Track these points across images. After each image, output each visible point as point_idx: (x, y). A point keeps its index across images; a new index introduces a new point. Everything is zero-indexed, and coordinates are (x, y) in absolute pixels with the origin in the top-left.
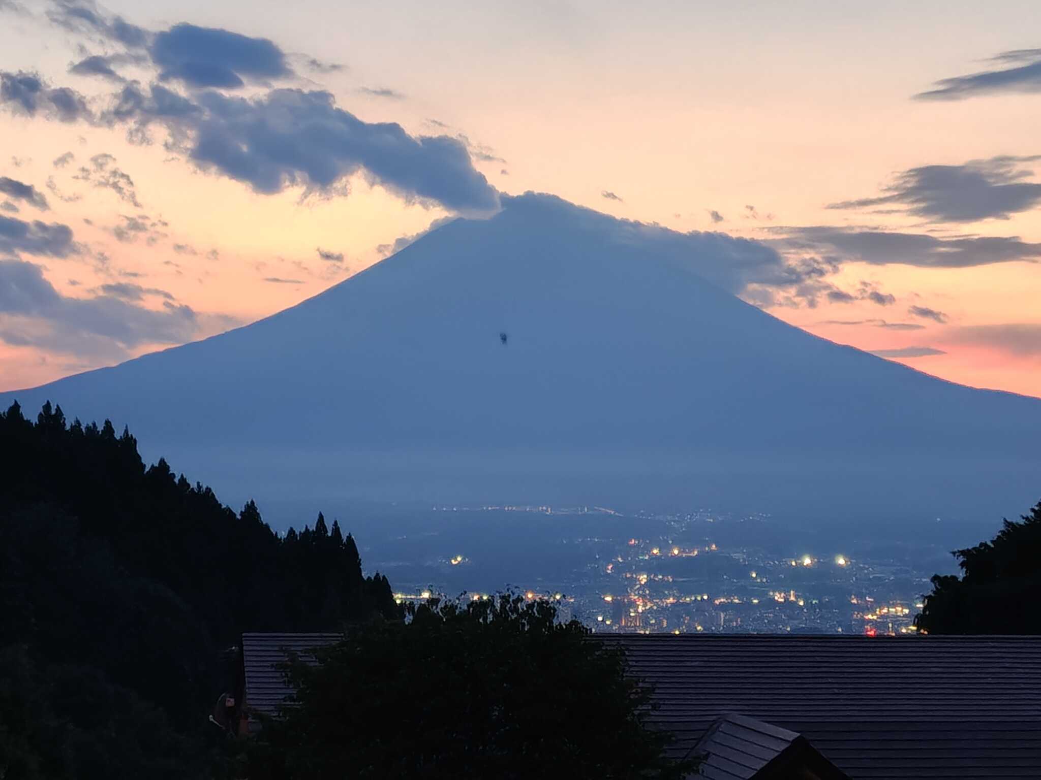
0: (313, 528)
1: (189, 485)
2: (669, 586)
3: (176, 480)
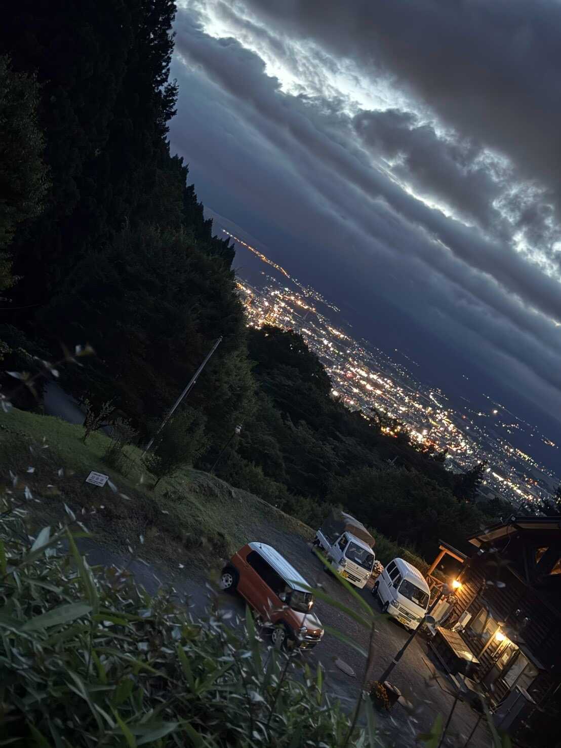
0: (224, 240)
1: (196, 200)
2: (289, 313)
3: (193, 195)
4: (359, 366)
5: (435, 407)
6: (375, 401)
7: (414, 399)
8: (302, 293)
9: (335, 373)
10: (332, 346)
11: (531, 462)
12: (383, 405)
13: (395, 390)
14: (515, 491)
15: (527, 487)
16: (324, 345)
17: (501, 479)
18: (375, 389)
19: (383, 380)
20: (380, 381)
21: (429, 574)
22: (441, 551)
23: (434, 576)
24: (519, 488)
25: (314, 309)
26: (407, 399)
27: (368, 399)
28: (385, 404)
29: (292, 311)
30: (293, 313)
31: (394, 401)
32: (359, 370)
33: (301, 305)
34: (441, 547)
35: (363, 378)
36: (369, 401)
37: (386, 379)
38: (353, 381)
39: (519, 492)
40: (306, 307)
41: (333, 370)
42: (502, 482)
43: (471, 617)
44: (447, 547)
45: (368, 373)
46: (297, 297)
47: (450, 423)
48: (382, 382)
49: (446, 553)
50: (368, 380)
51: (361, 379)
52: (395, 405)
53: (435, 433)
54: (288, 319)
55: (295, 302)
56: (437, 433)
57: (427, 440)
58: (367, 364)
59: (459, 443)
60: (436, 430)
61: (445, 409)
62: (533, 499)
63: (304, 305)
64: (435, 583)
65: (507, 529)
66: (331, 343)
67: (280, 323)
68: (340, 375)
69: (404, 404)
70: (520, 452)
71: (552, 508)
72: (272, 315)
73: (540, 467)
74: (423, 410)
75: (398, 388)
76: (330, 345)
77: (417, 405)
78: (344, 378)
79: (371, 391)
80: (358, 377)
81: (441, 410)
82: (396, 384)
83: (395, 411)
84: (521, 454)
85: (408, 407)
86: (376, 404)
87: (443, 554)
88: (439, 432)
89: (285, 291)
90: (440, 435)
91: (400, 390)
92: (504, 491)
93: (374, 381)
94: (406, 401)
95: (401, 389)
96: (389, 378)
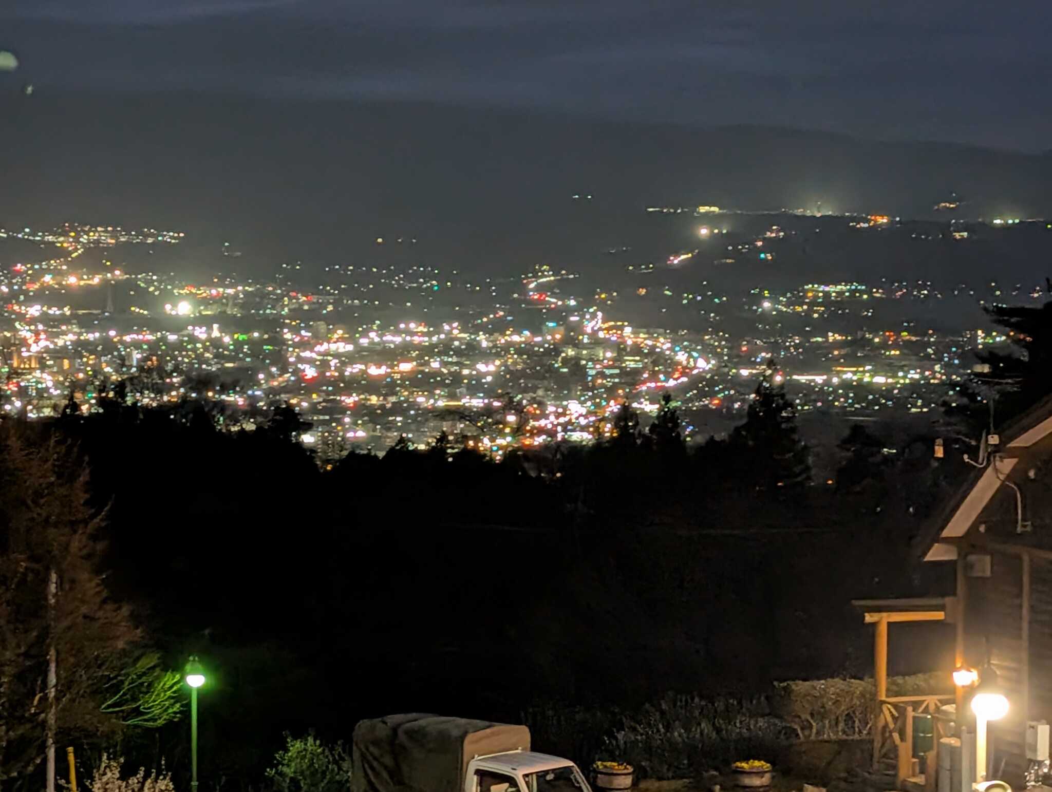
4: (319, 338)
5: (560, 315)
6: (412, 393)
7: (499, 327)
8: (61, 253)
9: (271, 391)
10: (221, 330)
11: (862, 292)
12: (438, 392)
13: (442, 336)
14: (870, 383)
15: (889, 357)
16: (203, 343)
17: (819, 379)
18: (392, 367)
19: (398, 332)
20: (393, 339)
21: (884, 698)
22: (874, 625)
23: (897, 694)
24: (874, 373)
25: (117, 272)
26: (483, 340)
27: (393, 399)
28: (442, 385)
29: (67, 311)
30: (74, 316)
31: (456, 364)
32: (323, 347)
33: (82, 283)
34: (869, 618)
35: (346, 359)
36: (400, 403)
37: (402, 326)
38: (329, 382)
39: (880, 380)
40: (96, 280)
41: (264, 386)
42: (827, 383)
43: (1047, 727)
44: (879, 610)
45: (350, 340)
46: (57, 273)
47: (621, 328)
48: (398, 340)
49: (889, 624)
50: (361, 355)
51: (343, 364)
52: (466, 372)
53: (602, 375)
54: (71, 337)
55: (60, 284)
56: (608, 372)
57: (594, 404)
58: (334, 320)
59: (671, 359)
60: (598, 366)
61: (586, 301)
62: (922, 373)
63: (89, 279)
64: (910, 709)
65: (996, 470)
66: (215, 326)
67: (59, 358)
68: (287, 389)
69: (487, 355)
70: (822, 288)
71: (1008, 359)
72: (25, 354)
73: (889, 291)
74: (538, 339)
75: (446, 327)
76: (216, 333)
77: (516, 338)
78: (303, 388)
79: (388, 375)
80: (333, 362)
81: (580, 310)
82: (434, 323)
83: (475, 387)
84: (827, 289)
85: (498, 355)
86: (421, 400)
87: (883, 630)
88: (608, 367)
89: (19, 273)
90: (617, 371)
91: (454, 331)
92: (846, 402)
93: (378, 348)
94: (484, 344)
95: (455, 325)
96: (408, 316)
